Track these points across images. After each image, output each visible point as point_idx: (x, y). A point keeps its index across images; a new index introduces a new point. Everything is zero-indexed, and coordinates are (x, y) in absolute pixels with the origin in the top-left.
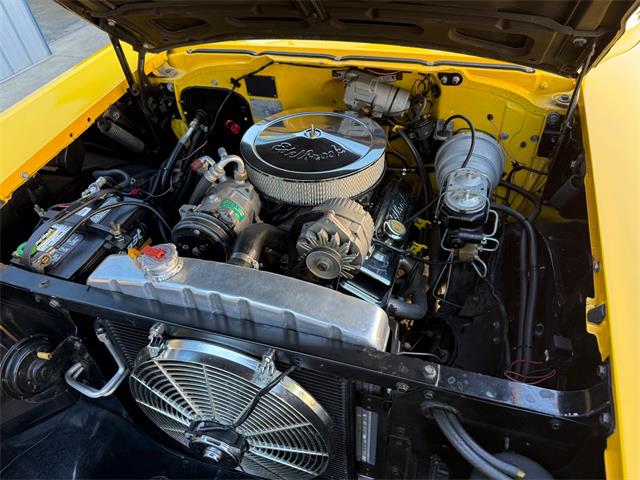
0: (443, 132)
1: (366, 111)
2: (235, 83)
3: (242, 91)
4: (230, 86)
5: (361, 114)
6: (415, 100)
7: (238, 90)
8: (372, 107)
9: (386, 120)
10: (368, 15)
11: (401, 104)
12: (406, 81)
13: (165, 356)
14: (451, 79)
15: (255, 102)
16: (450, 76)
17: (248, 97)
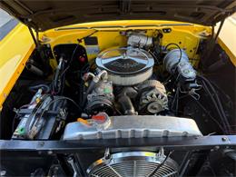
0: (165, 50)
1: (137, 46)
2: (80, 41)
3: (83, 44)
4: (77, 42)
5: (135, 47)
6: (154, 40)
7: (81, 44)
8: (139, 44)
9: (145, 48)
10: (148, 9)
11: (150, 42)
12: (149, 33)
13: (112, 162)
14: (167, 31)
15: (88, 48)
16: (167, 30)
17: (85, 46)
